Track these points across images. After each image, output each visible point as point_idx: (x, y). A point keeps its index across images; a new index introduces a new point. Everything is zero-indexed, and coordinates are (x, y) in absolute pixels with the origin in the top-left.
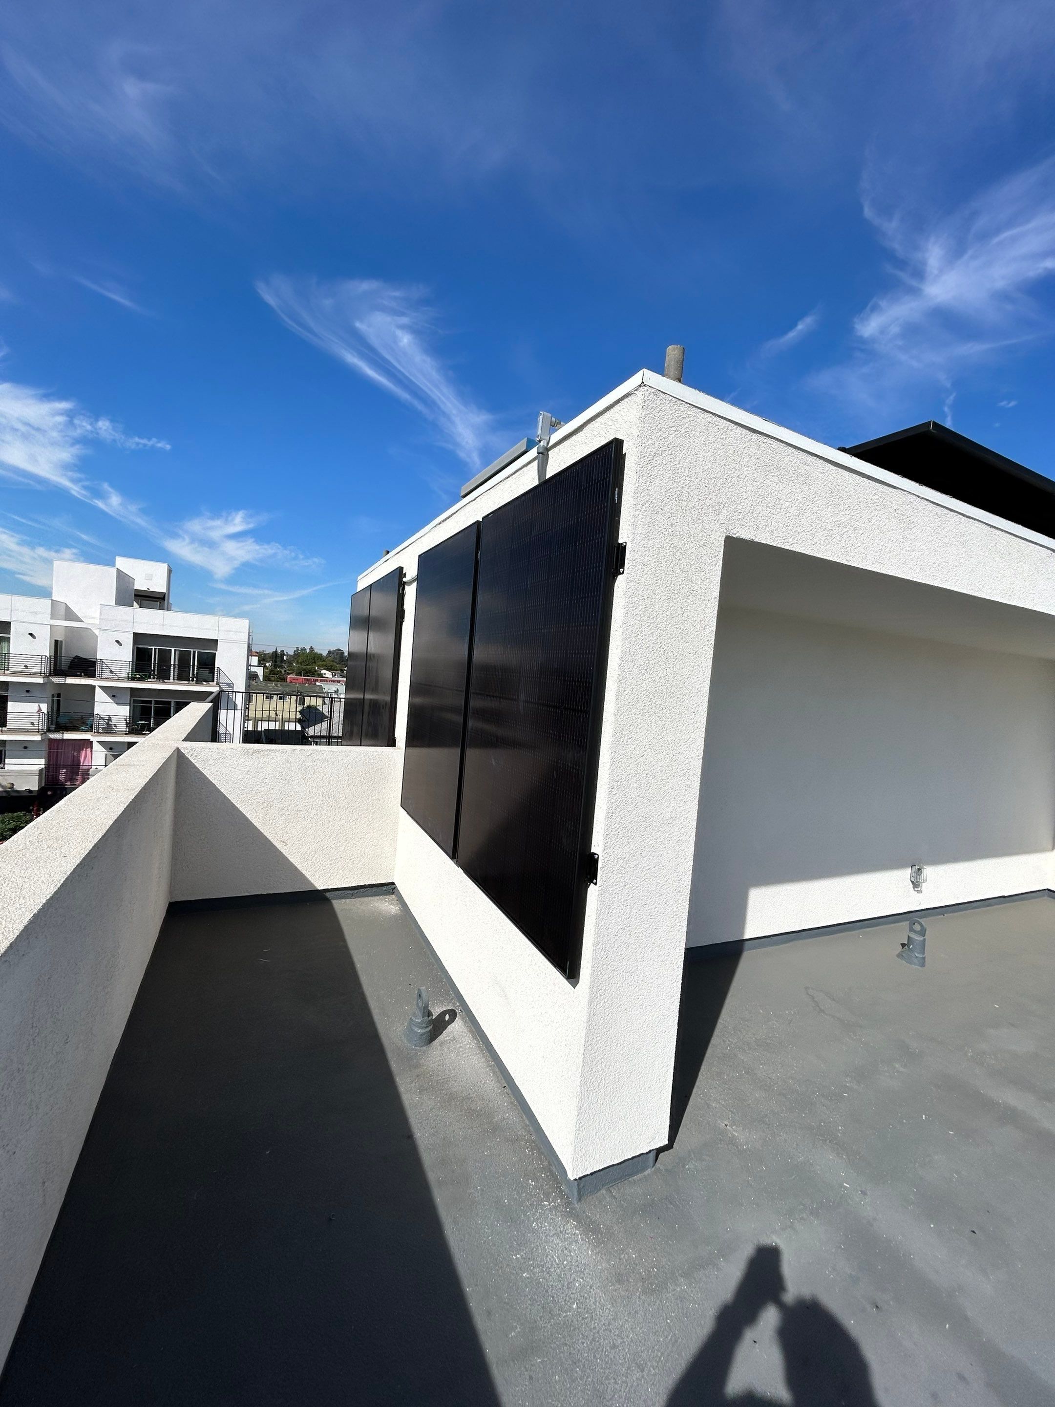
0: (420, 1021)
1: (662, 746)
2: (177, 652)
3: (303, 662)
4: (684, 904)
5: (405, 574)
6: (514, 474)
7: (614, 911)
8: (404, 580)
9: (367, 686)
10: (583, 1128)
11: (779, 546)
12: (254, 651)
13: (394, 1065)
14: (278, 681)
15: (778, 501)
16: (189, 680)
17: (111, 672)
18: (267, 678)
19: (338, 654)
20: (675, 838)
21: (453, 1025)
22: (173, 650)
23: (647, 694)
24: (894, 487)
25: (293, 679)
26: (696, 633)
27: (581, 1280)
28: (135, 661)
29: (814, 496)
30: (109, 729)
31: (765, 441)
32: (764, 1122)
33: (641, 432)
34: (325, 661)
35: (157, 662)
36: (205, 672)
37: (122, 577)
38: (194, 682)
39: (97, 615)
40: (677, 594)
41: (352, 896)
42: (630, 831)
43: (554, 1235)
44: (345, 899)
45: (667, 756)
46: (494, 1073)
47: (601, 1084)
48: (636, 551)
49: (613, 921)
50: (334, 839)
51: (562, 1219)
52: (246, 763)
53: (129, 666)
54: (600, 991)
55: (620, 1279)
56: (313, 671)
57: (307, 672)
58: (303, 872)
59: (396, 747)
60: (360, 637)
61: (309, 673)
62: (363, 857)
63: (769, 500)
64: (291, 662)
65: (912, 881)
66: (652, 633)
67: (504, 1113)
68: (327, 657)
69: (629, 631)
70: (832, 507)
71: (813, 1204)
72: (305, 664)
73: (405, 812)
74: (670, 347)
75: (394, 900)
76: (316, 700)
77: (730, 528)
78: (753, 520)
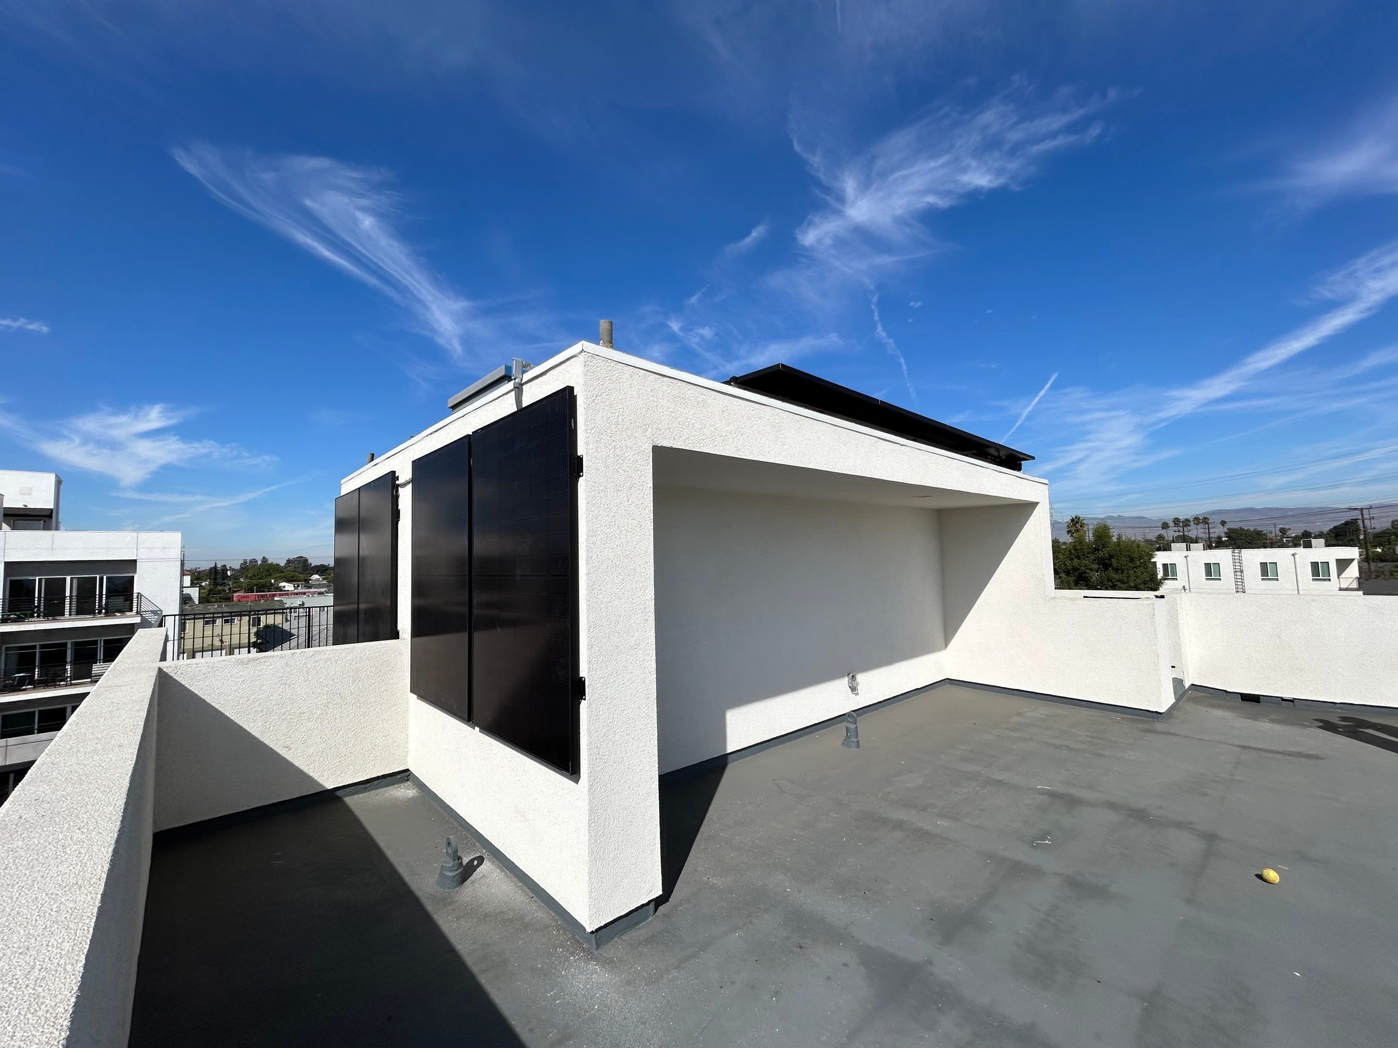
0: (451, 865)
2: (75, 581)
3: (254, 576)
5: (398, 477)
8: (397, 482)
10: (594, 889)
11: (691, 449)
12: (187, 569)
13: (430, 908)
14: (222, 602)
15: (686, 420)
18: (203, 600)
19: (300, 563)
20: (641, 659)
21: (482, 867)
23: (609, 558)
25: (242, 597)
26: (639, 513)
27: (601, 992)
28: (7, 597)
29: (711, 415)
31: (673, 381)
32: (736, 870)
33: (585, 381)
34: (283, 572)
35: (43, 595)
36: (119, 601)
38: (105, 616)
40: (623, 487)
41: (365, 790)
43: (579, 974)
44: (359, 792)
46: (522, 890)
48: (590, 460)
49: (601, 725)
51: (585, 963)
54: (597, 780)
55: (629, 983)
56: (268, 585)
57: (260, 587)
58: (310, 774)
59: (398, 638)
60: (349, 540)
61: (263, 587)
62: (374, 749)
63: (680, 419)
64: (237, 577)
65: (850, 687)
66: (608, 515)
67: (533, 914)
68: (286, 567)
69: (591, 515)
70: (724, 421)
71: (765, 906)
72: (257, 579)
73: (415, 696)
74: (602, 321)
75: (409, 785)
76: (275, 617)
77: (655, 440)
78: (670, 434)
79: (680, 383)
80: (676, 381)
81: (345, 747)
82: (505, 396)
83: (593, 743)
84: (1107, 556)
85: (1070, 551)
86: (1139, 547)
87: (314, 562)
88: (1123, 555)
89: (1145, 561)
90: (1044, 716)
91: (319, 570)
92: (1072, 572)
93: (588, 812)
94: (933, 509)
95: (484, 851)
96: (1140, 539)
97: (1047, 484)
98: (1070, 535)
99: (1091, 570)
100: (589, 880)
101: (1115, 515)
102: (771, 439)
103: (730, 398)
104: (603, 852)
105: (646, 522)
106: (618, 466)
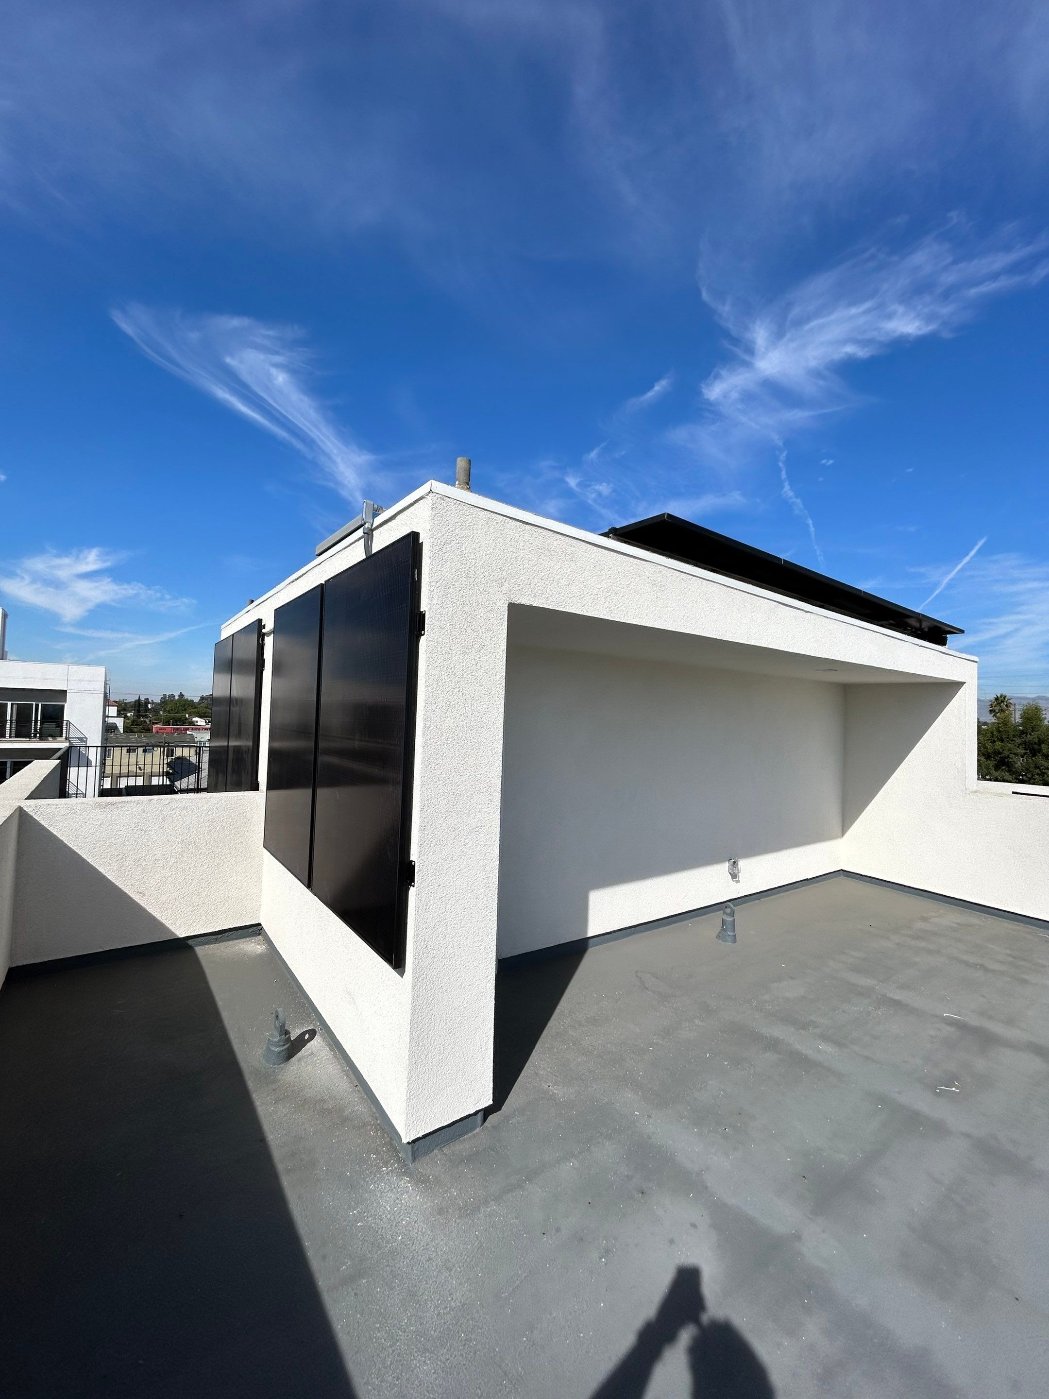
0: (278, 1040)
1: (465, 769)
2: (15, 706)
3: (172, 710)
4: (493, 897)
5: (264, 625)
6: (349, 546)
7: (430, 908)
8: (264, 631)
9: (231, 734)
10: (414, 1096)
11: (554, 608)
12: (113, 700)
13: (251, 1084)
14: (142, 732)
15: (550, 574)
16: (30, 737)
18: (127, 730)
20: (482, 843)
21: (312, 1042)
22: (9, 703)
23: (450, 728)
24: (646, 561)
25: (160, 729)
26: (489, 679)
27: (408, 1219)
29: (580, 570)
31: (537, 530)
32: (581, 1079)
33: (432, 527)
34: (197, 708)
36: (51, 727)
38: (37, 739)
40: (471, 649)
41: (216, 941)
42: (441, 840)
43: (388, 1191)
44: (209, 944)
45: (470, 777)
46: (348, 1076)
47: (428, 1056)
48: (433, 618)
49: (431, 916)
50: (196, 885)
51: (397, 1178)
52: (99, 816)
54: (422, 976)
55: (441, 1211)
56: (183, 719)
57: (176, 721)
58: (163, 922)
59: (258, 790)
60: (224, 680)
61: (179, 721)
62: (227, 901)
63: (543, 574)
64: (158, 711)
65: (730, 873)
66: (451, 680)
67: (354, 1106)
68: (199, 703)
69: (431, 680)
70: (596, 577)
71: (608, 1131)
72: (174, 713)
73: (268, 852)
74: (459, 459)
75: (259, 940)
76: (186, 750)
77: (512, 596)
78: (530, 590)
79: (545, 532)
80: (540, 530)
81: (198, 897)
82: (355, 545)
83: (420, 936)
84: (1036, 740)
85: (994, 733)
90: (955, 925)
93: (410, 1012)
94: (837, 683)
95: (318, 1024)
97: (976, 662)
98: (994, 715)
100: (408, 1086)
102: (650, 600)
103: (604, 551)
104: (426, 1056)
105: (497, 690)
106: (466, 625)
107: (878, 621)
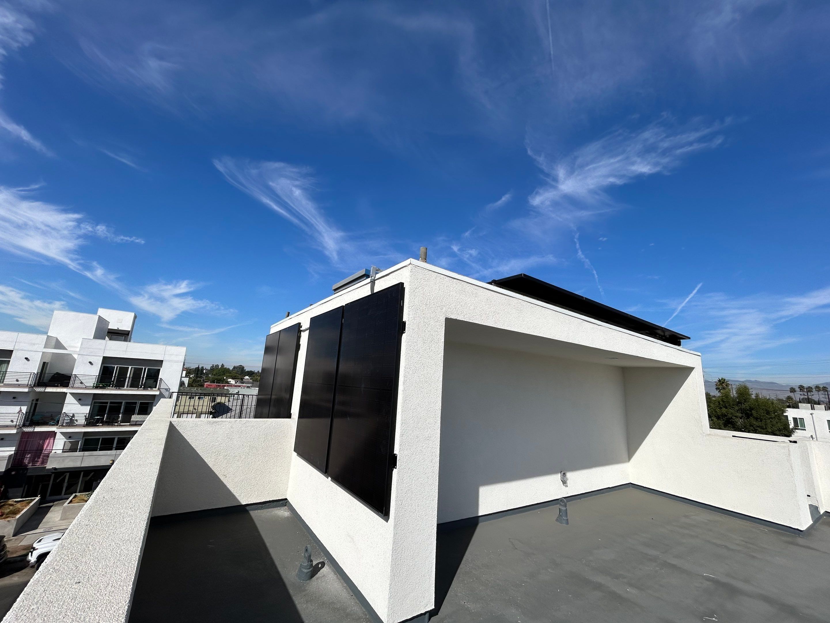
0: (306, 565)
1: (423, 404)
2: (133, 369)
3: (216, 374)
4: (436, 478)
5: (302, 326)
6: (360, 287)
8: (301, 329)
10: (392, 597)
11: (467, 321)
12: (186, 367)
13: (291, 591)
14: (198, 387)
15: (466, 304)
16: (138, 387)
17: (81, 383)
18: (190, 385)
19: (240, 369)
21: (323, 569)
22: (130, 367)
23: (416, 382)
24: (512, 297)
25: (208, 385)
26: (436, 356)
28: (100, 375)
29: (480, 301)
30: (71, 423)
32: (483, 600)
33: (410, 280)
34: (231, 373)
35: (116, 376)
36: (151, 381)
37: (102, 321)
38: (142, 389)
39: (79, 345)
41: (262, 508)
44: (258, 510)
45: (426, 409)
46: (346, 590)
48: (410, 325)
49: (404, 486)
53: (96, 379)
54: (399, 522)
56: (223, 379)
57: (218, 381)
58: (234, 494)
59: (291, 418)
60: (271, 358)
61: (220, 381)
62: (270, 484)
63: (462, 303)
64: (208, 374)
65: (562, 481)
66: (417, 357)
67: (352, 607)
68: (233, 370)
70: (488, 305)
72: (218, 375)
73: (296, 454)
74: (421, 247)
75: (286, 509)
76: (223, 398)
77: (447, 314)
78: (456, 311)
79: (463, 283)
80: (461, 282)
81: (255, 480)
82: (365, 286)
83: (399, 497)
84: (748, 408)
85: (719, 402)
86: (773, 404)
87: (247, 369)
88: (761, 408)
89: (778, 414)
90: (707, 521)
91: (249, 374)
92: (721, 417)
93: (392, 543)
94: (618, 366)
95: (326, 559)
96: (773, 398)
97: (700, 356)
98: (718, 391)
99: (736, 417)
101: (753, 380)
102: (515, 317)
103: (492, 292)
104: (400, 571)
105: (439, 362)
106: (425, 328)
107: (640, 331)
